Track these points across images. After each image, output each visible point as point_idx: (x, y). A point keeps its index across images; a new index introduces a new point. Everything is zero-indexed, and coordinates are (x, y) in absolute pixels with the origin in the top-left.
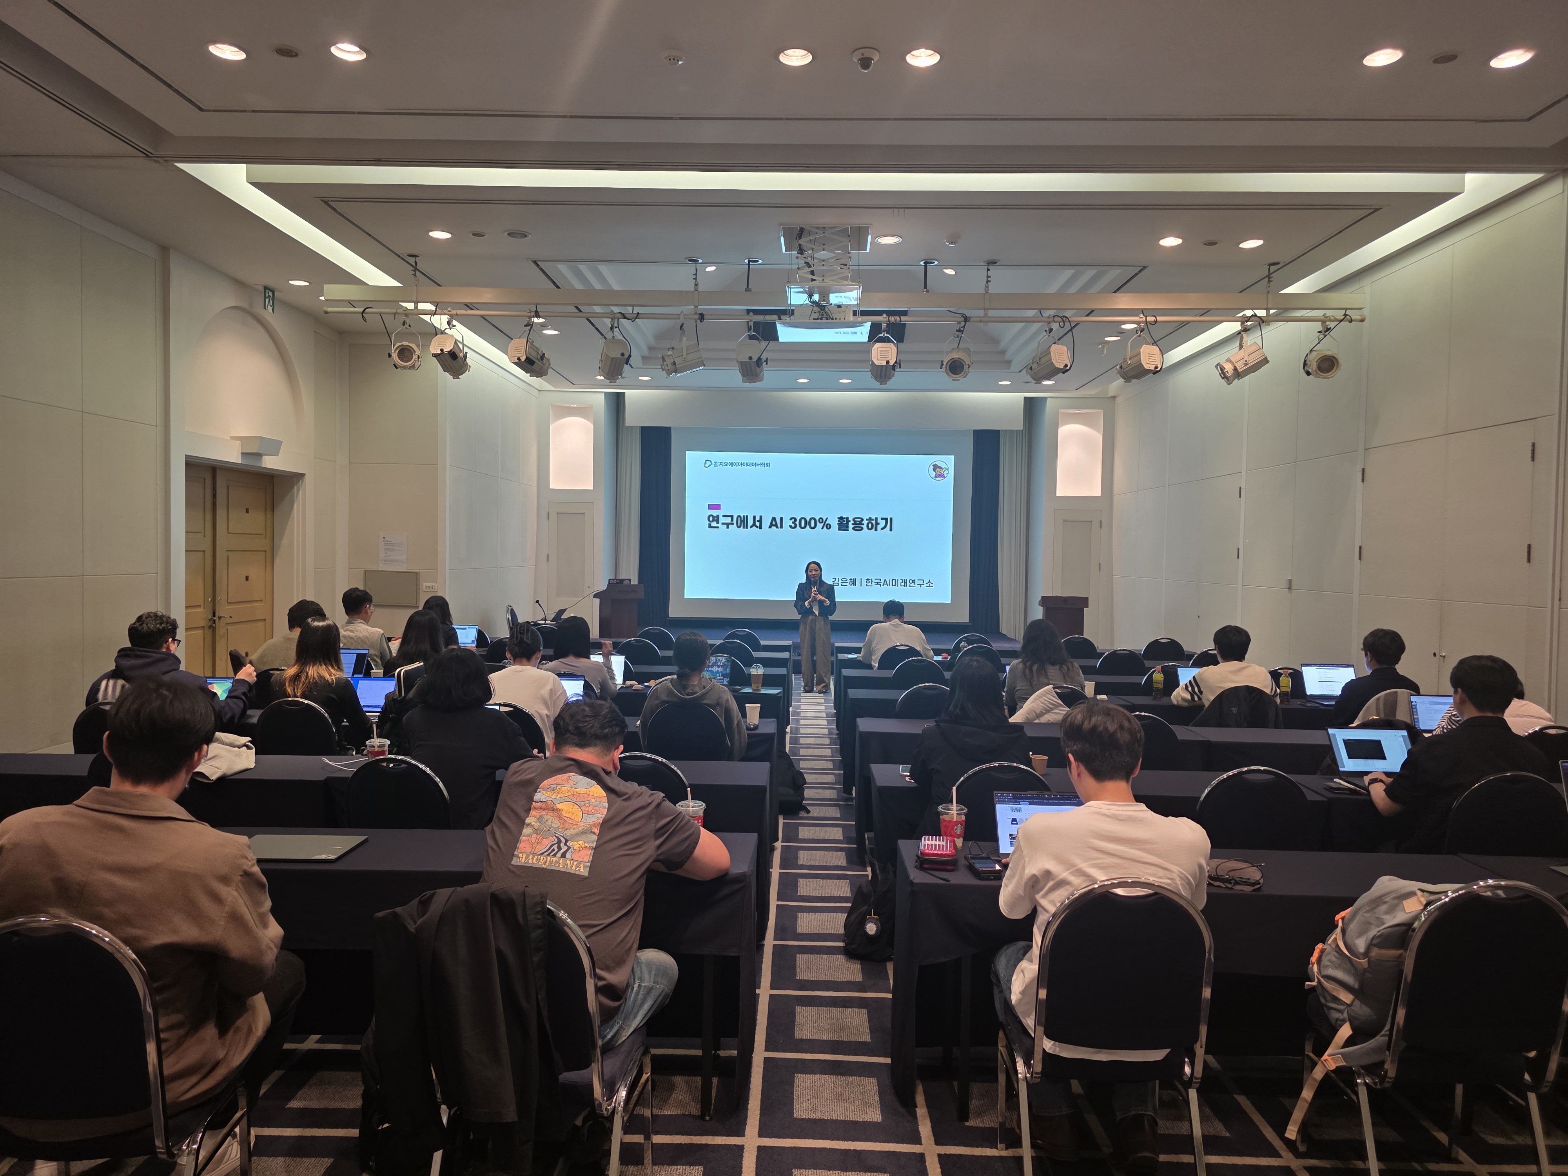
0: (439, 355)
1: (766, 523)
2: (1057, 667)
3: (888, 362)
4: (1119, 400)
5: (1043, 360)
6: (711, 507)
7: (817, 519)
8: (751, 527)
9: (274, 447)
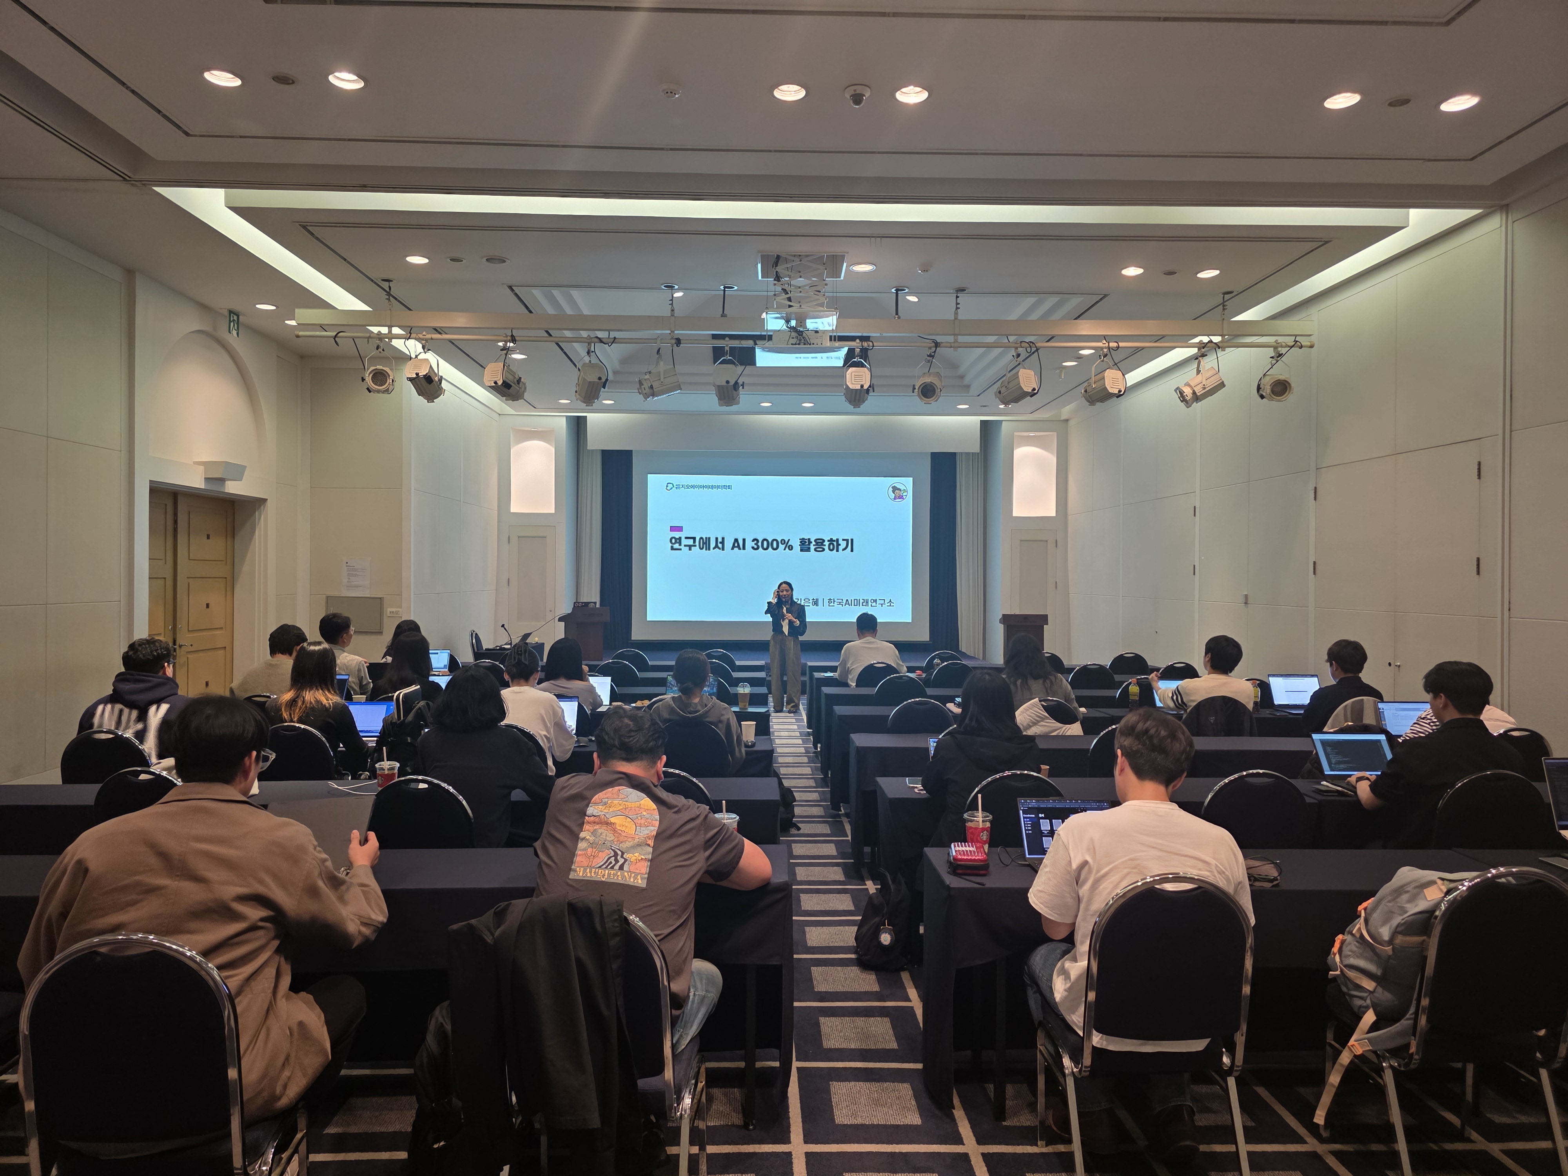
0: (414, 379)
1: (729, 544)
2: (1041, 681)
3: (862, 386)
4: (1072, 423)
5: (1011, 385)
6: (673, 529)
7: (779, 541)
8: (714, 548)
9: (237, 472)
